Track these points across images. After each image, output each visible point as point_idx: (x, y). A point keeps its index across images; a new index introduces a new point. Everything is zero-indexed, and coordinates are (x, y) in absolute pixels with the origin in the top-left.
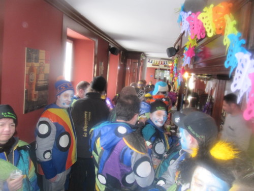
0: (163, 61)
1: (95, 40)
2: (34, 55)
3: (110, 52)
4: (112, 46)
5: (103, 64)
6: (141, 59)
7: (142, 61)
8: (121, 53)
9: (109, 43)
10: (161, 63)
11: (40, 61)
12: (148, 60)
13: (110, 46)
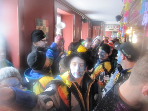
0: (115, 26)
1: (73, 14)
2: (40, 22)
3: (82, 22)
4: (83, 18)
5: (78, 28)
6: (102, 26)
7: (102, 27)
8: (89, 22)
9: (82, 16)
10: (114, 28)
11: (43, 26)
12: (106, 26)
13: (82, 18)
